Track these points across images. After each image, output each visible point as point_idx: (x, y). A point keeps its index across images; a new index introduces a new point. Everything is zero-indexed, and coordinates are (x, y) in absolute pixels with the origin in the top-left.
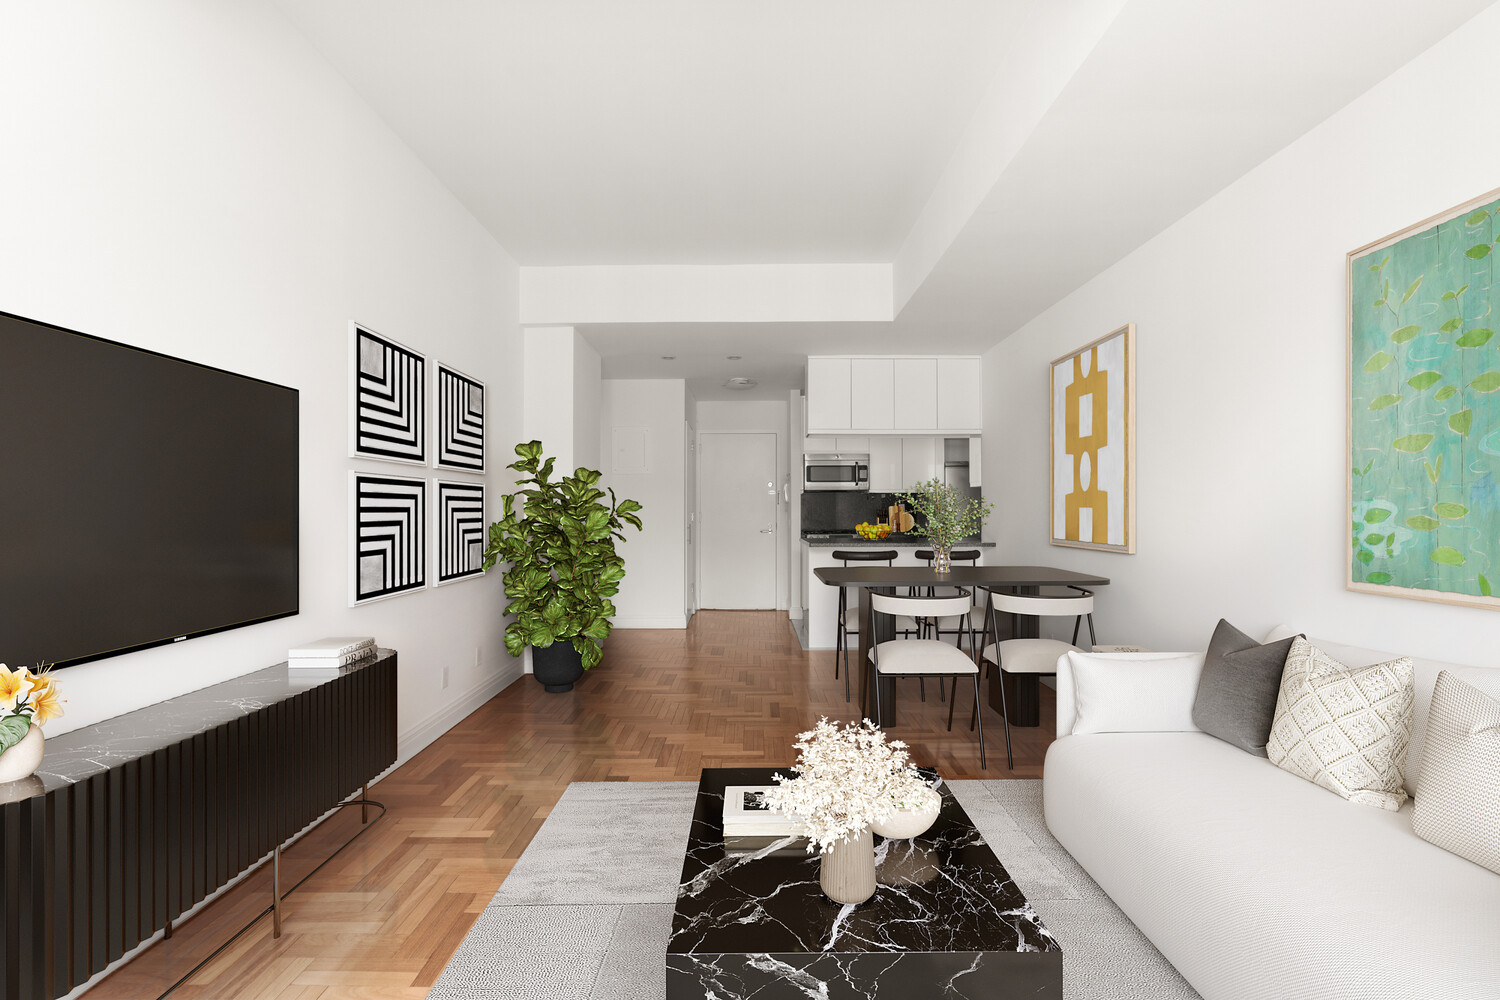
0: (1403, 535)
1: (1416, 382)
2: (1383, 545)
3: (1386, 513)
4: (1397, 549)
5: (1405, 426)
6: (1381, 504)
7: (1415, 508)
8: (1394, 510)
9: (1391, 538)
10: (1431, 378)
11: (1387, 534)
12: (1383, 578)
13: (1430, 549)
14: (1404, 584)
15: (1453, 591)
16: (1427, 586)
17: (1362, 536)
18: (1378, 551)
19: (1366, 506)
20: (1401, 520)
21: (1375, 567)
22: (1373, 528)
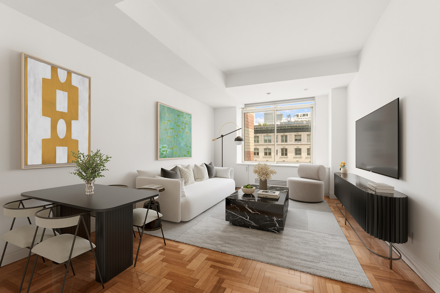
0: (169, 150)
1: (171, 128)
2: (165, 152)
3: (166, 147)
4: (168, 152)
5: (169, 134)
6: (165, 145)
7: (170, 146)
8: (167, 146)
9: (167, 151)
10: (173, 129)
11: (166, 150)
12: (165, 157)
13: (173, 152)
14: (169, 157)
15: (176, 157)
16: (172, 157)
17: (161, 151)
18: (164, 153)
19: (162, 146)
20: (168, 148)
21: (164, 155)
22: (164, 149)
